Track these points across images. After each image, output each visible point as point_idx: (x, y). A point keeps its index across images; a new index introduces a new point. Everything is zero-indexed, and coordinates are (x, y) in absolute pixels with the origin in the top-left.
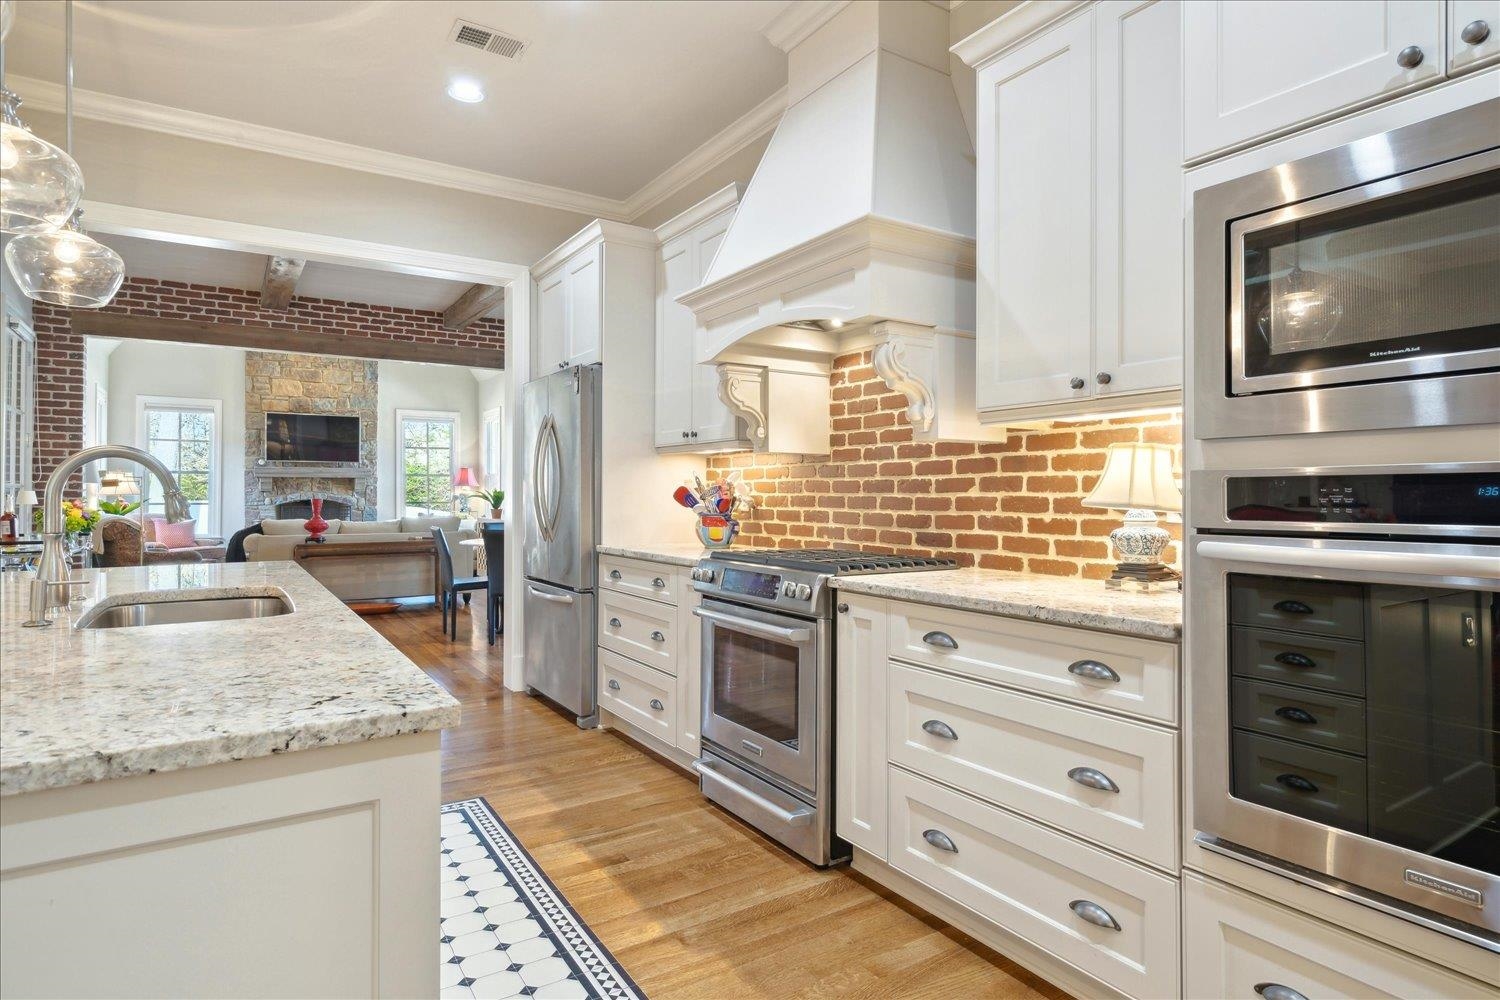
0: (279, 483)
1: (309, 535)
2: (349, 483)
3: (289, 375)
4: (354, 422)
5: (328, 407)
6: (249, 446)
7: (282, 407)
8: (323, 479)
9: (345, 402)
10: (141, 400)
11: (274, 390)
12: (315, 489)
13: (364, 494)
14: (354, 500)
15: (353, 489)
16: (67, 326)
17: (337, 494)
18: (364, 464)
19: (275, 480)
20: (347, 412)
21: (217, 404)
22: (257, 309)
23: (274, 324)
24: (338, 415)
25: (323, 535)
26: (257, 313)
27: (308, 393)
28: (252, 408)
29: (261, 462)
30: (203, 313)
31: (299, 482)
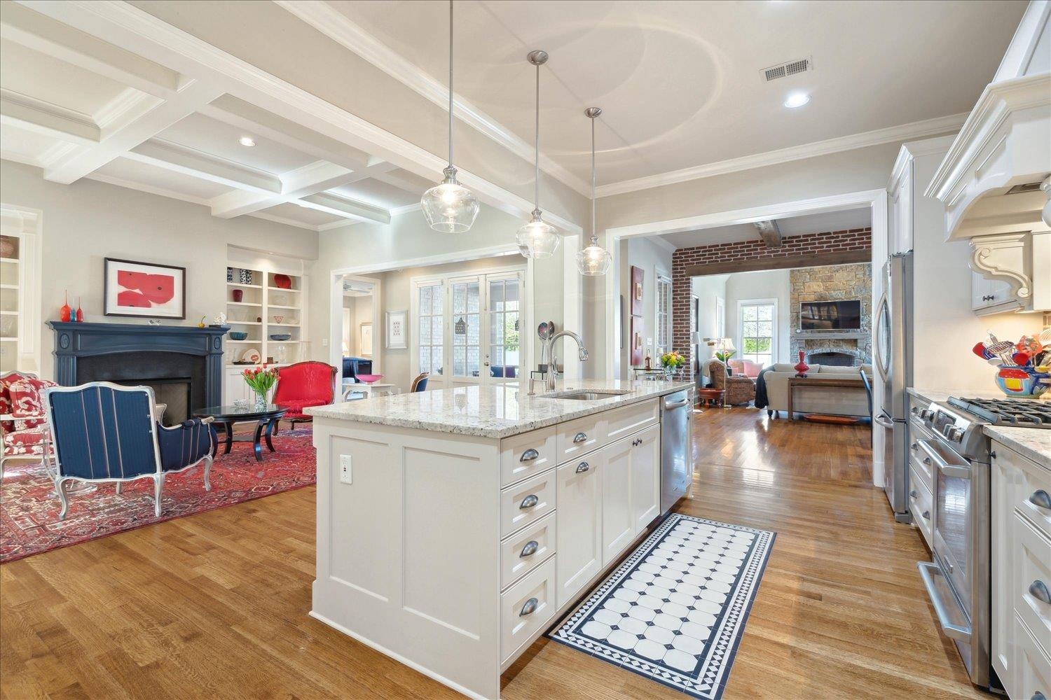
0: (810, 343)
1: (797, 372)
2: (854, 342)
3: (815, 279)
4: (857, 303)
5: (839, 296)
6: (792, 323)
7: (811, 298)
8: (837, 340)
9: (850, 291)
10: (740, 302)
11: (806, 290)
12: (832, 346)
13: (865, 349)
14: (858, 352)
15: (857, 346)
16: (684, 274)
17: (846, 349)
18: (864, 330)
19: (807, 341)
20: (853, 297)
21: (776, 301)
22: (765, 249)
23: (774, 255)
24: (845, 300)
25: (806, 373)
26: (765, 251)
27: (827, 289)
28: (793, 301)
29: (798, 331)
30: (739, 256)
31: (821, 343)
